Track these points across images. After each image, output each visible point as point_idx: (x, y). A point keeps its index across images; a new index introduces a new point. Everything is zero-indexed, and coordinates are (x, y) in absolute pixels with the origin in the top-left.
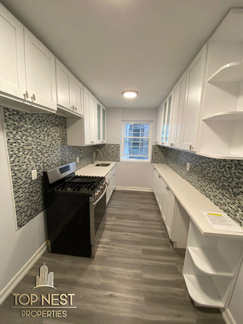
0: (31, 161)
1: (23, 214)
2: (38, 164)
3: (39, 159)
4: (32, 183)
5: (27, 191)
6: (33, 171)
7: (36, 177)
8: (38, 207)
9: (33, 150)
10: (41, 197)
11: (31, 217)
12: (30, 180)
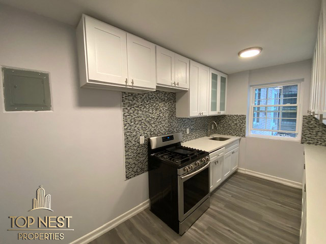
0: (140, 129)
1: (131, 169)
2: (146, 132)
3: (147, 128)
4: (140, 146)
5: (135, 152)
6: (141, 137)
7: (143, 143)
8: (143, 167)
9: (143, 121)
10: (147, 160)
11: (137, 173)
12: (138, 144)
